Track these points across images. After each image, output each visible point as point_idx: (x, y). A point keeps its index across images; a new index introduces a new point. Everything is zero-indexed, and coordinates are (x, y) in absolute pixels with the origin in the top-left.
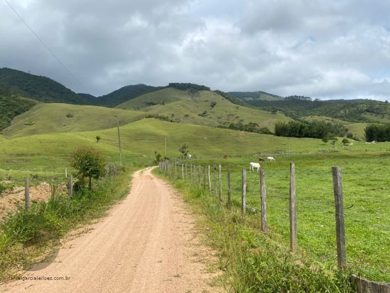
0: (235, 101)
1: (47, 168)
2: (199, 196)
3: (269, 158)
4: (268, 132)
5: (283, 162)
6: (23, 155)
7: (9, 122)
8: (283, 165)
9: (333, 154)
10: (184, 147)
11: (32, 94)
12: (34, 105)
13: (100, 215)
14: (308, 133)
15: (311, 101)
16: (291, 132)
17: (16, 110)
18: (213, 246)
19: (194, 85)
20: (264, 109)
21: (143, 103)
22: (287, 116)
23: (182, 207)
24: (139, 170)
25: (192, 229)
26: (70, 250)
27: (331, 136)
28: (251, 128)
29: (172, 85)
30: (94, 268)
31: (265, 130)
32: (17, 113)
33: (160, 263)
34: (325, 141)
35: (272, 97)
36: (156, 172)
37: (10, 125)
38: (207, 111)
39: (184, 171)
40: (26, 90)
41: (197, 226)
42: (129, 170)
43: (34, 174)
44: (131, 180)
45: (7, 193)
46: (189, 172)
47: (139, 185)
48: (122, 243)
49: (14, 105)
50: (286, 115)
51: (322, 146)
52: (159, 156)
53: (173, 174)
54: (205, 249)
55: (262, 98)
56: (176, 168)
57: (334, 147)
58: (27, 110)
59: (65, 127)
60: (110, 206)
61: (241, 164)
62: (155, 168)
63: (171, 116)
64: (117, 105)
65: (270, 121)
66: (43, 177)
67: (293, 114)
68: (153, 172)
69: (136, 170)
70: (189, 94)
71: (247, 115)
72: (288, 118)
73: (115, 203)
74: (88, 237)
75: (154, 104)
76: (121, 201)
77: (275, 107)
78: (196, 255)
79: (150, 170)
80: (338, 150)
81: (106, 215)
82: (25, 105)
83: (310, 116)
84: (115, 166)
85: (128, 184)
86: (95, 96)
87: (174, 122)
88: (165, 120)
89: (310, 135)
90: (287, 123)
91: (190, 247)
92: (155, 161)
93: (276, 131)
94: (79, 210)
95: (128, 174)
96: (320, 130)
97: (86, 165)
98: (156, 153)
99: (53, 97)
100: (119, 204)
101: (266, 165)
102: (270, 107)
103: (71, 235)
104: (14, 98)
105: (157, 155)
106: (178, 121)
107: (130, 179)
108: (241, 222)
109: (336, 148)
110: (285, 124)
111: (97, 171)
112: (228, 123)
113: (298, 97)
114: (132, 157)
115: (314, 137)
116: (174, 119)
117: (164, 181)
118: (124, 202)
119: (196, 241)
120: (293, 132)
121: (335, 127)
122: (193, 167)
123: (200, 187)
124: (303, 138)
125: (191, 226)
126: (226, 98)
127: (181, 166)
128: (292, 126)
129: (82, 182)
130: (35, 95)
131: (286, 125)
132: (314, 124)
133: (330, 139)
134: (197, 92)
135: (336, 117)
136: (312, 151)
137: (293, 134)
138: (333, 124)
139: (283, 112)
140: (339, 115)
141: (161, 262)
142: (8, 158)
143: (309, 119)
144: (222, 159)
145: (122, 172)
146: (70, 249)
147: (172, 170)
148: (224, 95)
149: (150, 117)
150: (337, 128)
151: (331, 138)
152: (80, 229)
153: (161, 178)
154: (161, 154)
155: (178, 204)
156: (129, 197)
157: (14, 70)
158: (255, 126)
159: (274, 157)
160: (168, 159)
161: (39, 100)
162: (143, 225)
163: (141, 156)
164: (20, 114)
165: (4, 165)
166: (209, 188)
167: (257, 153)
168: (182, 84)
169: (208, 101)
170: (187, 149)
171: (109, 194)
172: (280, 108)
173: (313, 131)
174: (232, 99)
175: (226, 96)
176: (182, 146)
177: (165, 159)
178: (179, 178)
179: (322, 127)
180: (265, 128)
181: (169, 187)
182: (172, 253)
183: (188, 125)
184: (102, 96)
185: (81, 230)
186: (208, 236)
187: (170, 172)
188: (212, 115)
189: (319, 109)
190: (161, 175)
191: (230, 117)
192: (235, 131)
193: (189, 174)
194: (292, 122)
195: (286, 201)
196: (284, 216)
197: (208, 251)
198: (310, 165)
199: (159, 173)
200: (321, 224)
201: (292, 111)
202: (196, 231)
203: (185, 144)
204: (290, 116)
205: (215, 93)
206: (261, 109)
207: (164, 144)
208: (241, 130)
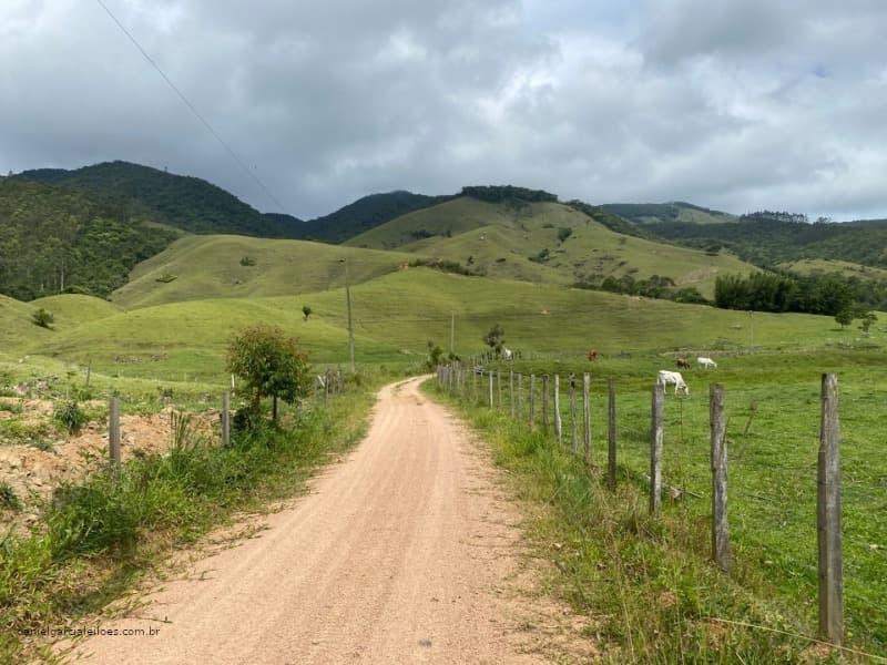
0: (616, 225)
1: (197, 374)
2: (531, 451)
3: (702, 360)
4: (698, 297)
5: (737, 370)
6: (149, 345)
7: (125, 276)
8: (737, 379)
9: (865, 352)
10: (495, 333)
11: (172, 215)
12: (175, 240)
13: (290, 491)
14: (799, 302)
15: (808, 225)
16: (756, 299)
17: (140, 250)
18: (578, 602)
19: (521, 189)
20: (688, 245)
21: (403, 234)
22: (745, 260)
23: (489, 477)
24: (391, 381)
25: (514, 544)
26: (202, 585)
27: (857, 310)
28: (655, 289)
29: (471, 193)
30: (247, 650)
31: (690, 294)
32: (141, 257)
33: (425, 649)
34: (844, 321)
35: (708, 215)
36: (429, 389)
37: (128, 282)
38: (549, 249)
39: (495, 388)
40: (159, 207)
41: (530, 536)
42: (369, 382)
43: (166, 385)
44: (371, 405)
45: (92, 428)
46: (506, 390)
47: (389, 417)
48: (332, 573)
49: (135, 239)
50: (743, 258)
51: (837, 333)
52: (436, 353)
53: (468, 394)
54: (553, 609)
55: (684, 217)
56: (475, 381)
57: (867, 337)
58: (162, 250)
59: (237, 287)
60: (317, 468)
61: (631, 375)
62: (428, 380)
63: (465, 262)
64: (348, 238)
65: (702, 273)
66: (184, 394)
67: (761, 255)
68: (424, 387)
69: (385, 383)
70: (508, 210)
71: (645, 259)
72: (748, 264)
73: (330, 460)
74: (253, 550)
75: (428, 236)
76: (345, 455)
77: (715, 239)
78: (527, 628)
79: (417, 383)
80: (878, 343)
81: (305, 491)
82: (157, 240)
83: (803, 261)
84: (338, 373)
85: (366, 415)
86: (300, 218)
87: (472, 274)
88: (452, 272)
89: (802, 307)
90: (745, 276)
91: (510, 598)
92: (428, 363)
93: (717, 296)
94: (240, 477)
95: (367, 390)
96: (831, 295)
97: (263, 370)
98: (430, 345)
99: (214, 221)
100: (339, 462)
101: (694, 378)
102: (702, 240)
103: (215, 543)
104: (134, 224)
105: (433, 349)
106: (480, 272)
107: (372, 401)
108: (653, 533)
109: (873, 339)
110: (742, 279)
111: (290, 383)
112: (602, 277)
113: (773, 214)
114: (378, 353)
115: (815, 312)
116: (472, 268)
117: (447, 409)
118: (351, 458)
119: (527, 581)
120: (761, 299)
121: (871, 288)
122: (515, 379)
123: (535, 429)
124: (785, 315)
125: (514, 534)
126: (597, 219)
127: (486, 375)
128: (758, 285)
129: (255, 408)
130: (178, 219)
131: (744, 282)
132: (814, 279)
133: (858, 317)
134: (526, 205)
135: (872, 263)
136: (810, 346)
137: (760, 303)
138: (864, 279)
139: (735, 251)
140: (881, 257)
141: (429, 644)
142: (121, 353)
143: (802, 268)
144: (583, 361)
145: (355, 386)
146: (200, 583)
147: (466, 384)
148: (590, 210)
149: (419, 264)
150: (875, 289)
151: (859, 314)
152: (236, 526)
153: (442, 403)
154: (442, 348)
155: (477, 469)
156: (364, 447)
157: (136, 165)
158: (666, 284)
159: (712, 358)
160: (457, 359)
161: (185, 229)
162: (390, 525)
163: (399, 352)
164: (147, 258)
165: (113, 365)
166: (557, 433)
167: (670, 349)
168: (492, 187)
169: (551, 226)
170: (501, 338)
171: (318, 437)
172: (727, 242)
173: (812, 297)
174: (609, 222)
175: (596, 215)
176: (489, 330)
177: (451, 357)
178: (482, 404)
179: (836, 287)
180: (690, 290)
181: (457, 424)
182: (460, 617)
183: (505, 281)
184: (315, 218)
185: (238, 528)
186: (560, 567)
187: (460, 388)
188: (561, 259)
189: (825, 242)
190: (440, 395)
191: (606, 263)
192: (614, 295)
193: (506, 395)
194: (759, 274)
195: (756, 469)
196: (760, 513)
197: (560, 615)
198: (808, 380)
199: (435, 390)
200: (869, 541)
201: (757, 249)
202: (525, 551)
203: (497, 326)
204: (752, 261)
205: (570, 208)
206: (679, 243)
207: (449, 327)
208: (631, 294)
